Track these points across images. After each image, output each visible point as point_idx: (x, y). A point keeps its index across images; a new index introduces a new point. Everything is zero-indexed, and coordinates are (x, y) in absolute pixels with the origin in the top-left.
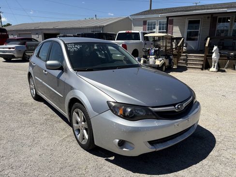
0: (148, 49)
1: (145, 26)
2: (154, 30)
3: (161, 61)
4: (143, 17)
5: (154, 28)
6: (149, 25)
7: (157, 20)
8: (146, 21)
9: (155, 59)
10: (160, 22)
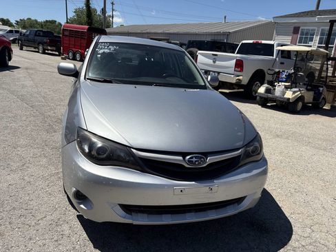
0: (277, 70)
1: (295, 36)
2: (311, 43)
3: (294, 92)
4: (295, 20)
5: (311, 40)
6: (302, 34)
7: (319, 28)
8: (299, 27)
9: (287, 88)
10: (322, 30)
